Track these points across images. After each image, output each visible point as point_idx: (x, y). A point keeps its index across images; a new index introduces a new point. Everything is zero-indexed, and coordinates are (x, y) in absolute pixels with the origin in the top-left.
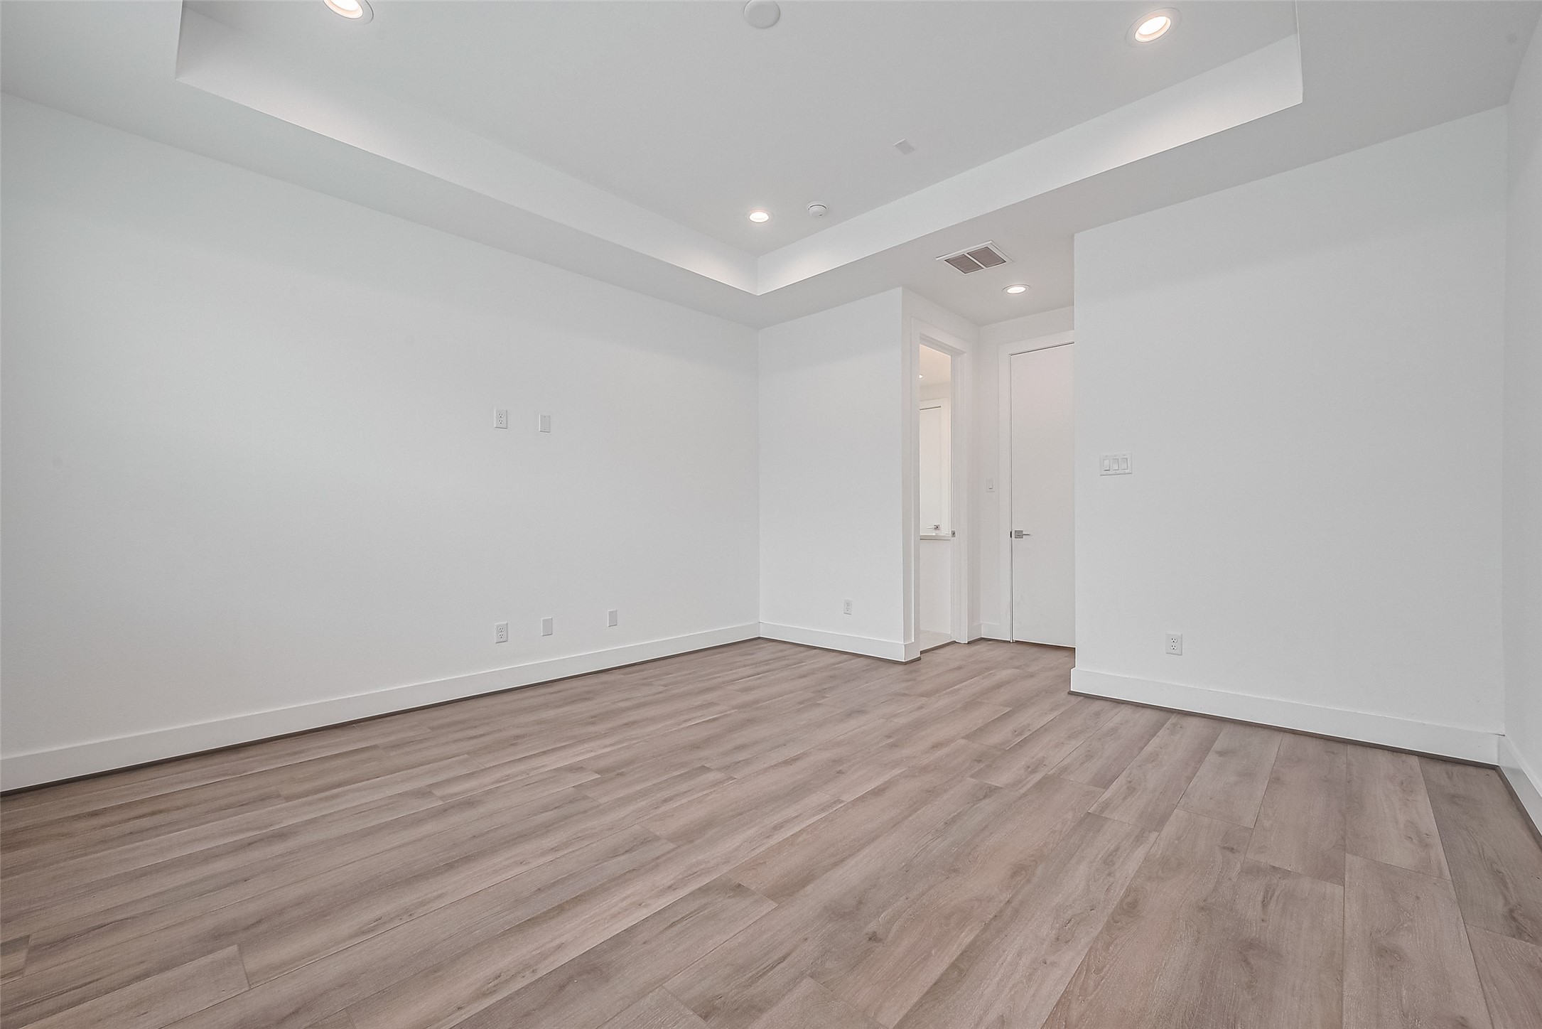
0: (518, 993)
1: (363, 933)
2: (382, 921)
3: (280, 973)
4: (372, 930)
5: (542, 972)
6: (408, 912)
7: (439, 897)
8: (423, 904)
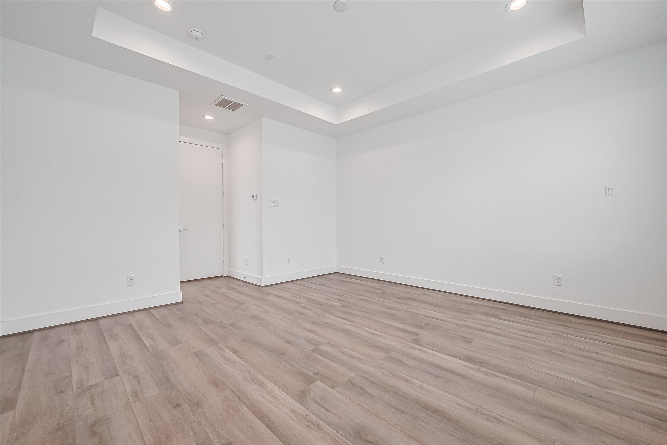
0: (490, 369)
1: (498, 420)
2: (488, 417)
3: (540, 436)
4: (495, 418)
5: (478, 367)
6: (476, 411)
7: (460, 405)
8: (468, 409)
